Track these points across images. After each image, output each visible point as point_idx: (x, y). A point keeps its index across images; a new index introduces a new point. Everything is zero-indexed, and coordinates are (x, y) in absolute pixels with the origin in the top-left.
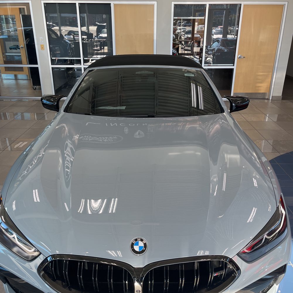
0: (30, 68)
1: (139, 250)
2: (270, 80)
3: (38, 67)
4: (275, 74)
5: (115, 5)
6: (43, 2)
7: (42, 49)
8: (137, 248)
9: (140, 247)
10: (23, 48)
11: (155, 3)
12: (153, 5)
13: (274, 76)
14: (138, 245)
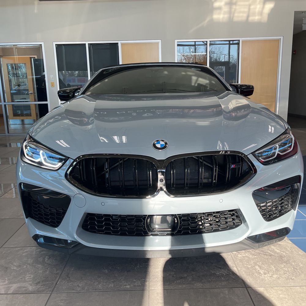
0: (39, 105)
1: (161, 147)
2: (274, 110)
3: (47, 104)
4: (278, 103)
5: (122, 44)
6: (55, 44)
7: (52, 86)
8: (158, 146)
9: (161, 145)
10: (32, 93)
11: (160, 41)
12: (158, 43)
13: (278, 105)
14: (160, 143)
